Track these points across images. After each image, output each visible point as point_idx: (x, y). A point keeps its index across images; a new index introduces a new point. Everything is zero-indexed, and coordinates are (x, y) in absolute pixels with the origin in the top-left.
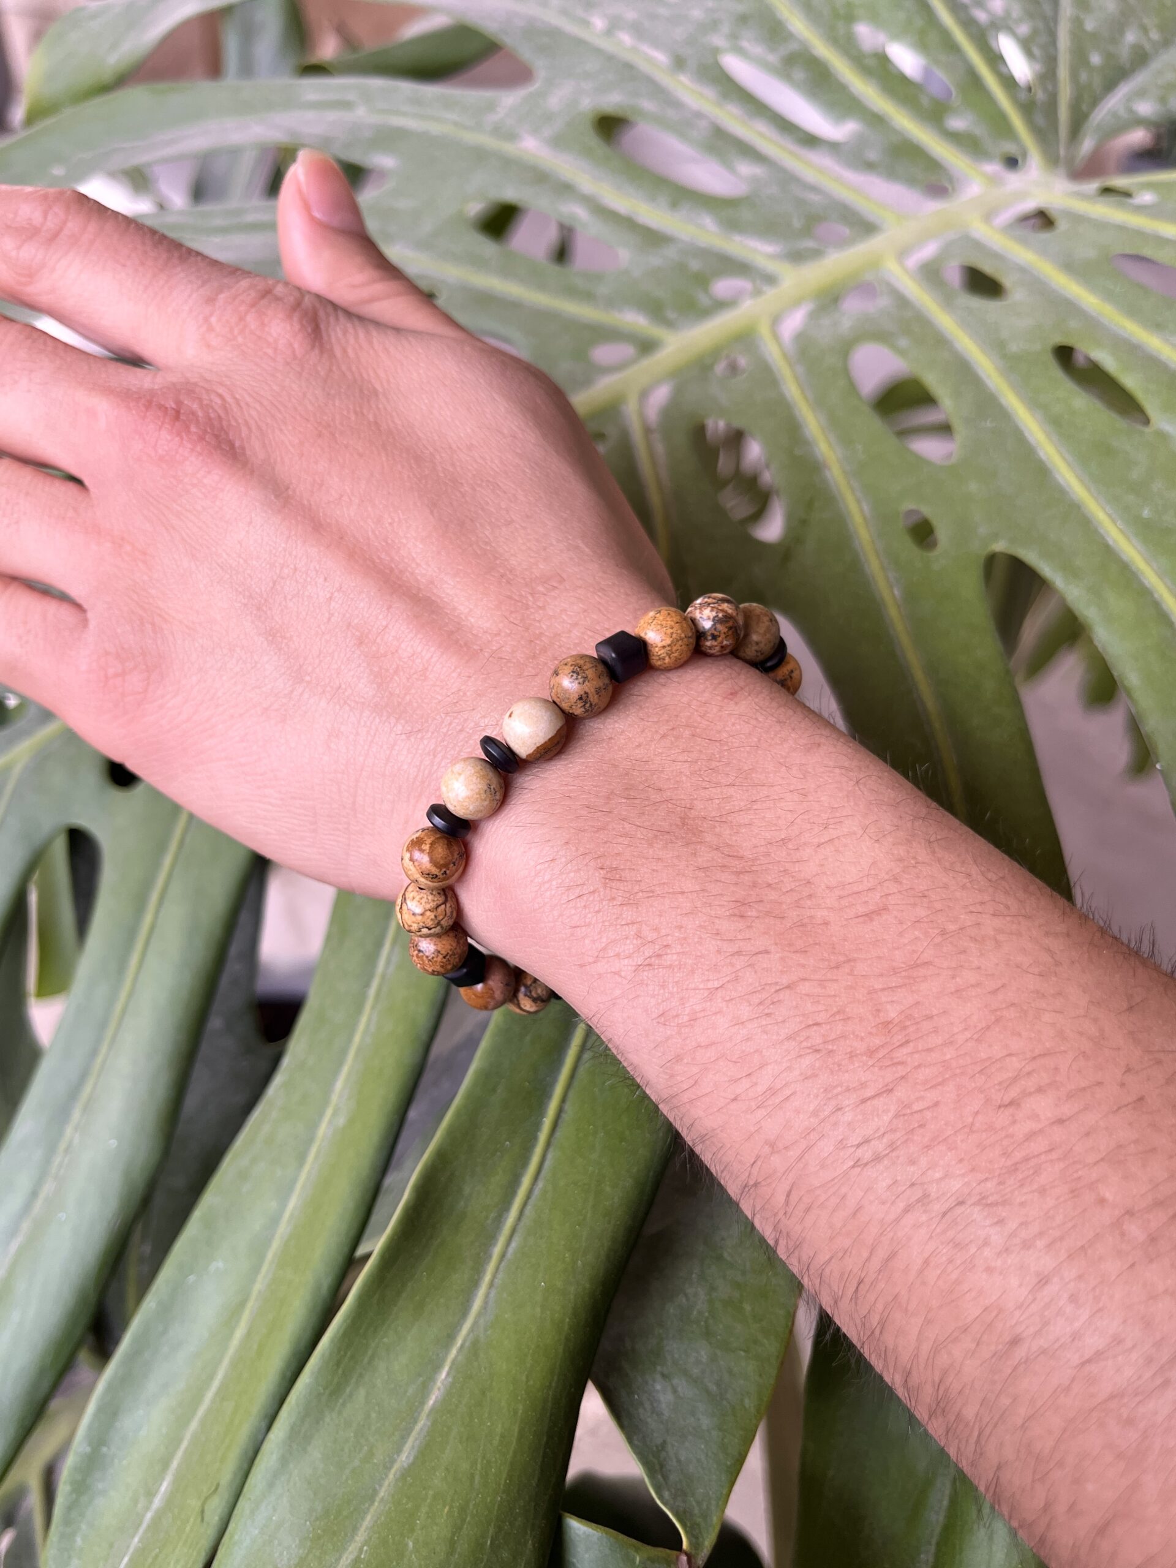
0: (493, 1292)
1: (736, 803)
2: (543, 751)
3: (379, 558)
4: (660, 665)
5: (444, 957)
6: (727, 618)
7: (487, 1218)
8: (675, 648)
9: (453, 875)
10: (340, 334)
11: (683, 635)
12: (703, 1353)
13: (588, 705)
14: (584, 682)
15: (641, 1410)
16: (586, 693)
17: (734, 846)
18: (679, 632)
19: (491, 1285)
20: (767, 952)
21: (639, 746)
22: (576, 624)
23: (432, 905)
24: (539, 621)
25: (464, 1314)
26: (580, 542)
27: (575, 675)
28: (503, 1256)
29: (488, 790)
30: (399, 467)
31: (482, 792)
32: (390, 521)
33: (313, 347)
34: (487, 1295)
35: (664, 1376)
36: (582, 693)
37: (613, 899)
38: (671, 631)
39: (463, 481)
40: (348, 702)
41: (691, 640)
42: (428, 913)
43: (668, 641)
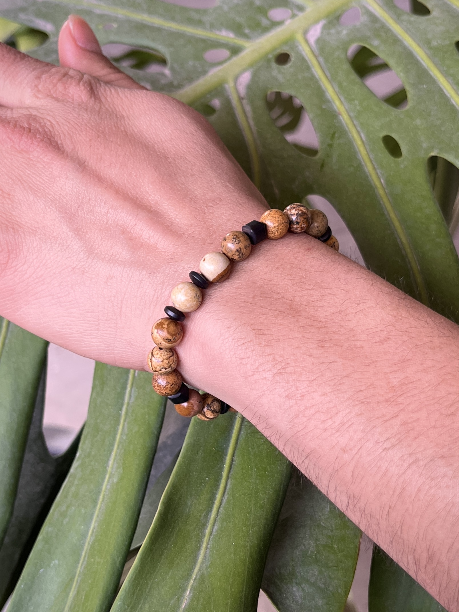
0: (208, 551)
1: (315, 297)
2: (221, 277)
3: (131, 193)
4: (273, 237)
5: (171, 385)
6: (303, 214)
7: (200, 516)
8: (280, 228)
9: (178, 339)
10: (103, 91)
11: (283, 222)
12: (315, 570)
13: (241, 254)
14: (239, 243)
15: (288, 601)
16: (240, 248)
17: (316, 317)
18: (282, 220)
19: (207, 548)
20: (335, 362)
21: (266, 273)
22: (229, 220)
23: (167, 357)
24: (211, 219)
25: (195, 564)
26: (228, 183)
27: (234, 240)
28: (211, 533)
29: (196, 296)
30: (138, 150)
31: (193, 297)
32: (135, 175)
33: (91, 97)
34: (205, 553)
35: (298, 584)
36: (238, 248)
37: (260, 344)
38: (278, 219)
39: (169, 157)
40: (117, 261)
41: (287, 224)
42: (165, 361)
43: (277, 224)
